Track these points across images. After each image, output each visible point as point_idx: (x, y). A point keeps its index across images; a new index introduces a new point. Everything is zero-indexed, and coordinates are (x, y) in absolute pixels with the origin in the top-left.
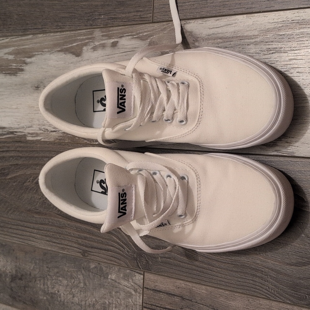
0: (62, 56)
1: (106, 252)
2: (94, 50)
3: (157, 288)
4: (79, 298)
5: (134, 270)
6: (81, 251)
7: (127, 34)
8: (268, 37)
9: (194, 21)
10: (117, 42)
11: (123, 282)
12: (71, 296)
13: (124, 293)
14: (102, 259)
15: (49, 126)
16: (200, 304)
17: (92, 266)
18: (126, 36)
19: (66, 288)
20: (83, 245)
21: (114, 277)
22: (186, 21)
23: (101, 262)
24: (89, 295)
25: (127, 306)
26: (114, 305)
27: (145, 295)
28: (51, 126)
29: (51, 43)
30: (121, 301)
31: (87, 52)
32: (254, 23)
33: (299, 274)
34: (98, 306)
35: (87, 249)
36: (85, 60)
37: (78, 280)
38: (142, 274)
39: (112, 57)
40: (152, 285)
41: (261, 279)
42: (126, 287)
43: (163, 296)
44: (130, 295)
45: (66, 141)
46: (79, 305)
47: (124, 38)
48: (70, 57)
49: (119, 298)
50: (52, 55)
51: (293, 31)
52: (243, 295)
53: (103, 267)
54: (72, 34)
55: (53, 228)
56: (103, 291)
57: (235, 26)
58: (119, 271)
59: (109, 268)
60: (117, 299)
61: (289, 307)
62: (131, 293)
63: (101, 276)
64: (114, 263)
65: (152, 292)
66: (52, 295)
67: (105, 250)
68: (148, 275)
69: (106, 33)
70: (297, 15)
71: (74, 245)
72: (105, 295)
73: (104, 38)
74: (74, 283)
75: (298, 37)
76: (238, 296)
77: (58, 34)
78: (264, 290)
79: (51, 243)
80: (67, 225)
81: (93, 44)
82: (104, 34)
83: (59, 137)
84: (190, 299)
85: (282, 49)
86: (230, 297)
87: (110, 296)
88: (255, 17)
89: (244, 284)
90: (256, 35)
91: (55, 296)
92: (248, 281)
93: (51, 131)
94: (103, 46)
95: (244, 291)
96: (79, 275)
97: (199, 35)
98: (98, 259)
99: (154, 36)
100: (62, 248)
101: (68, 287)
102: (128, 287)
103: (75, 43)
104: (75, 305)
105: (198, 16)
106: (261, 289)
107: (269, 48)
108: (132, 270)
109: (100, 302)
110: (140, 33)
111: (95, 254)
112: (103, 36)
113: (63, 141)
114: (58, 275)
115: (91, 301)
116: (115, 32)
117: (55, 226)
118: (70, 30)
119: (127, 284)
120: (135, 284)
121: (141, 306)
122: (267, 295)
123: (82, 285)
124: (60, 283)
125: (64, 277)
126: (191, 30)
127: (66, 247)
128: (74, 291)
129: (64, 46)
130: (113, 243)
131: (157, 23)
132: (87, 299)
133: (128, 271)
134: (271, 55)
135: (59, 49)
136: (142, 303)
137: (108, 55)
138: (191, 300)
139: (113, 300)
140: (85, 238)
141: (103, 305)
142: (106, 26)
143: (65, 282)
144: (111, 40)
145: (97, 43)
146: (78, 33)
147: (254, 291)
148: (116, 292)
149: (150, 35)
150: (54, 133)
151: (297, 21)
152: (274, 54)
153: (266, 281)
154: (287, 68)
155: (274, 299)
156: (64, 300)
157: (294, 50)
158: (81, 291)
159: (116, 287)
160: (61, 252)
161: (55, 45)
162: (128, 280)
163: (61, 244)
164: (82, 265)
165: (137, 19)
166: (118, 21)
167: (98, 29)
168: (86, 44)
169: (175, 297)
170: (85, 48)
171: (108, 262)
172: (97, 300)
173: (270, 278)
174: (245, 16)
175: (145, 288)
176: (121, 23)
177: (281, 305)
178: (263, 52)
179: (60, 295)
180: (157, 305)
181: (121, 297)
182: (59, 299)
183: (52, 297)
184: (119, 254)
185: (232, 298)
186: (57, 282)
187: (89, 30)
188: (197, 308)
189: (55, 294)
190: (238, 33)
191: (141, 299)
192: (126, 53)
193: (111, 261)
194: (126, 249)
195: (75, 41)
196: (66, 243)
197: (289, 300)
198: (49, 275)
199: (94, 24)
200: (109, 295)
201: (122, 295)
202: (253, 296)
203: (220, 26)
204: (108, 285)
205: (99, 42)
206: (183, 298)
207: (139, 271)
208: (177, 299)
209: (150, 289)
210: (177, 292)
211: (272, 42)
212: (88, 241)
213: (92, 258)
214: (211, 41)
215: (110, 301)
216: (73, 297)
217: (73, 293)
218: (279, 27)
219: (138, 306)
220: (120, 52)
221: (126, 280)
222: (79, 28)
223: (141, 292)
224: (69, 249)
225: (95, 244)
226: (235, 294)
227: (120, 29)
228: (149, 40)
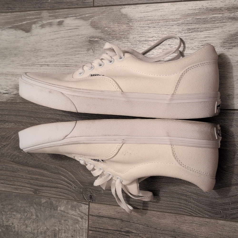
0: (13, 32)
1: (56, 189)
2: (43, 28)
3: (101, 214)
4: (31, 228)
5: (80, 202)
6: (32, 189)
7: (71, 15)
8: (188, 20)
9: (128, 7)
10: (63, 21)
11: (71, 212)
12: (25, 227)
13: (72, 221)
14: (52, 195)
15: (1, 89)
16: (137, 224)
17: (43, 201)
18: (70, 17)
19: (20, 221)
20: (34, 185)
21: (62, 208)
22: (122, 6)
23: (51, 197)
24: (41, 224)
25: (74, 231)
26: (63, 231)
27: (90, 221)
28: (3, 89)
29: (3, 21)
30: (69, 227)
31: (36, 29)
32: (177, 9)
33: (214, 195)
34: (49, 233)
35: (38, 188)
36: (34, 36)
37: (30, 213)
38: (87, 204)
39: (58, 34)
40: (96, 212)
41: (185, 201)
42: (74, 215)
43: (105, 220)
44: (77, 222)
45: (18, 101)
46: (32, 233)
47: (68, 19)
48: (20, 33)
49: (67, 225)
50: (3, 31)
51: (208, 16)
52: (172, 214)
53: (53, 201)
54: (22, 14)
55: (7, 172)
56: (53, 220)
57: (161, 12)
58: (67, 203)
59: (58, 201)
60: (66, 226)
61: (207, 220)
62: (78, 220)
63: (51, 209)
64: (63, 197)
65: (96, 218)
66: (7, 228)
67: (55, 188)
68: (92, 205)
69: (53, 14)
70: (210, 4)
71: (27, 185)
72: (55, 223)
73: (51, 18)
74: (27, 216)
75: (211, 20)
76: (167, 215)
77: (9, 14)
78: (188, 209)
79: (5, 185)
80: (19, 169)
81: (41, 22)
82: (51, 14)
83: (10, 98)
84: (128, 220)
85: (199, 29)
86: (161, 217)
87: (60, 224)
88: (177, 5)
89: (173, 206)
90: (178, 19)
91: (10, 228)
92: (175, 203)
93: (4, 93)
94: (50, 24)
95: (172, 212)
96: (32, 209)
97: (133, 17)
98: (49, 195)
99: (95, 18)
100: (16, 189)
101: (22, 220)
102: (75, 215)
103: (24, 22)
104: (28, 234)
105: (131, 3)
106: (186, 208)
107: (189, 29)
108: (79, 202)
109: (51, 230)
110: (82, 15)
111: (46, 191)
112: (50, 16)
113: (15, 101)
114: (12, 210)
115: (43, 229)
116: (60, 13)
117: (9, 171)
118: (20, 10)
119: (75, 213)
120: (82, 212)
121: (87, 230)
122: (191, 213)
123: (34, 217)
124: (14, 217)
125: (17, 212)
126: (126, 14)
127: (18, 187)
128: (27, 222)
129: (15, 24)
130: (62, 181)
131: (98, 7)
132: (39, 228)
133: (75, 203)
134: (190, 34)
135: (10, 26)
136: (88, 227)
137: (55, 32)
138: (129, 222)
139: (63, 227)
140: (37, 179)
141: (53, 232)
142: (53, 9)
143: (19, 216)
144: (57, 19)
145: (45, 22)
146: (28, 14)
147: (180, 211)
148: (65, 220)
149: (91, 16)
150: (6, 95)
151: (210, 9)
152: (193, 33)
153: (189, 202)
154: (203, 43)
155: (196, 215)
156: (18, 231)
157: (208, 30)
158: (33, 222)
159: (65, 217)
160: (15, 191)
161: (7, 23)
162: (75, 210)
163: (15, 185)
164: (34, 201)
165: (80, 4)
166: (64, 5)
167: (46, 11)
168: (35, 23)
169: (116, 220)
170: (34, 26)
171: (58, 197)
172: (48, 228)
173: (193, 200)
174: (170, 3)
175: (91, 215)
176: (66, 7)
177: (201, 219)
178: (184, 31)
179: (14, 227)
180: (100, 227)
181: (69, 224)
182: (13, 230)
183: (7, 229)
184: (67, 190)
185: (163, 217)
186: (11, 216)
187: (37, 11)
188: (135, 227)
189: (10, 226)
190: (164, 16)
191: (87, 224)
192: (71, 30)
193: (60, 196)
194: (73, 186)
195: (25, 20)
196: (19, 184)
197: (208, 215)
198: (4, 211)
199: (41, 7)
200: (58, 223)
201: (70, 222)
202: (179, 214)
203: (150, 11)
204: (58, 215)
205: (46, 21)
206: (122, 220)
207: (84, 203)
208: (117, 222)
209: (94, 216)
210: (118, 216)
211: (191, 24)
212: (39, 181)
213: (43, 195)
214: (142, 22)
215: (60, 228)
216: (27, 227)
217: (27, 224)
218: (197, 13)
219: (84, 230)
220: (65, 29)
221: (73, 210)
222: (28, 10)
223: (87, 218)
224: (21, 189)
225: (45, 184)
226: (165, 214)
227: (65, 11)
228: (90, 21)
